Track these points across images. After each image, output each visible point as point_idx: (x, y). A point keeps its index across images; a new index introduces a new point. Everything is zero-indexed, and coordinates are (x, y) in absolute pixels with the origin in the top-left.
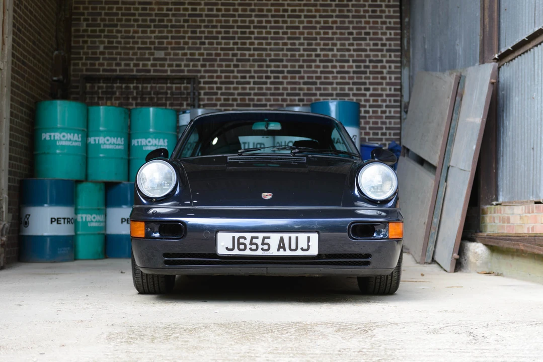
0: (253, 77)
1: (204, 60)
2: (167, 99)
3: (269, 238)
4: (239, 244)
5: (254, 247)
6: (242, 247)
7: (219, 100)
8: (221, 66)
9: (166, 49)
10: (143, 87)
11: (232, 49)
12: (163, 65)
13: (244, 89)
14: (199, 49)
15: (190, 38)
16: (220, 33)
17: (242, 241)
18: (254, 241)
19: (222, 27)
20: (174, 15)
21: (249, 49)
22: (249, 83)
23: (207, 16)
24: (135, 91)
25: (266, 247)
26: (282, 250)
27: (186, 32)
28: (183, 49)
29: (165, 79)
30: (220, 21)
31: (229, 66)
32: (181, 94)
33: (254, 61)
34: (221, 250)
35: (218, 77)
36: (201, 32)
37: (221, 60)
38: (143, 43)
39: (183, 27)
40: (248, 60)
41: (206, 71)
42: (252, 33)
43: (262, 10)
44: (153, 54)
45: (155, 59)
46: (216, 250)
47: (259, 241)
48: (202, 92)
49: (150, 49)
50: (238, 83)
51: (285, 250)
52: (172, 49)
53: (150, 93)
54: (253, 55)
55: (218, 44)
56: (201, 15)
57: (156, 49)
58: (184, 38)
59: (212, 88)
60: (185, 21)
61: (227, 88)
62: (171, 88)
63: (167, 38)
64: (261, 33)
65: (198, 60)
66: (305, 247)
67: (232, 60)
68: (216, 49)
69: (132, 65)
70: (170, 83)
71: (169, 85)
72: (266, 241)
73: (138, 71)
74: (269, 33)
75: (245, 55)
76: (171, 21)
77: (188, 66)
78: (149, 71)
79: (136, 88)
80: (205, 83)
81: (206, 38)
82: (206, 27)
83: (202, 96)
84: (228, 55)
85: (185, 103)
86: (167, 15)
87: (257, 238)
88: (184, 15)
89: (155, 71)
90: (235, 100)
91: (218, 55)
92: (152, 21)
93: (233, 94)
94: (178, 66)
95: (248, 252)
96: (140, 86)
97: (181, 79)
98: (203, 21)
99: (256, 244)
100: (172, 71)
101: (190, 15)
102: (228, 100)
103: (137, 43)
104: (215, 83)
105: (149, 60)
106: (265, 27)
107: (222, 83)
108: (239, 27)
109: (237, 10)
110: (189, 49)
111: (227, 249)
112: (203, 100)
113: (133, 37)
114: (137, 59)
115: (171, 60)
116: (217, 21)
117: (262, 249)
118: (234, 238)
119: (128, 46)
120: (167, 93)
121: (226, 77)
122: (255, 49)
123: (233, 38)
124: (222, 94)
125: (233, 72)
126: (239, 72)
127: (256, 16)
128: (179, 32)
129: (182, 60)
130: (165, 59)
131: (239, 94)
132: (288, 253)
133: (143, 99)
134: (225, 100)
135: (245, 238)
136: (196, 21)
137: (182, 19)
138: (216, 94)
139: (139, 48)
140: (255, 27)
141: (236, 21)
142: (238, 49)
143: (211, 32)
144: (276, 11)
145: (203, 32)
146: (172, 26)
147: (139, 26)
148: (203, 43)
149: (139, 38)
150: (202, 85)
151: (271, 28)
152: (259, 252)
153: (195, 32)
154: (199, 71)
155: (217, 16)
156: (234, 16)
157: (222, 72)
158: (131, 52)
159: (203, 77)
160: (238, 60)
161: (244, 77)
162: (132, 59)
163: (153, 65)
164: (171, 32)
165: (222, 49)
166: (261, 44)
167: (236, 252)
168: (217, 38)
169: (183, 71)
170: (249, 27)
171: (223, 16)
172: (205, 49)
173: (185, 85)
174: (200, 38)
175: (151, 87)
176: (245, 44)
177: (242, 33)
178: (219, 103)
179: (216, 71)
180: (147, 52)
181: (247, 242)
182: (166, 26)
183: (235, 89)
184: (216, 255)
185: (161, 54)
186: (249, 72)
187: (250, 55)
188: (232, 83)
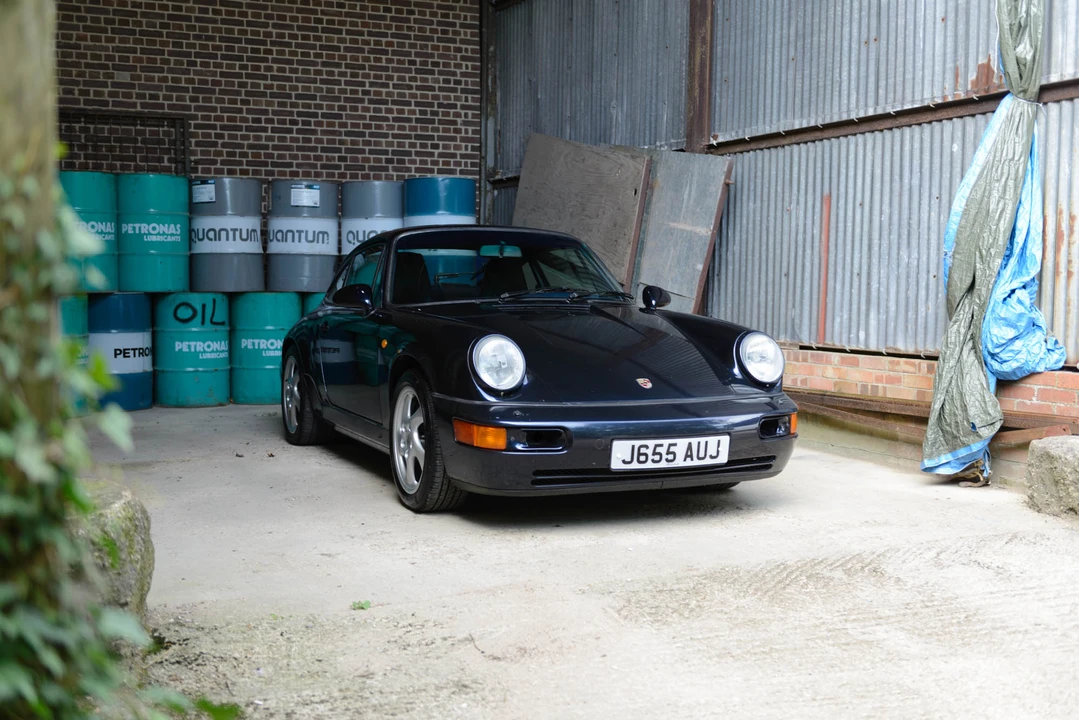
0: (271, 121)
1: (195, 90)
2: (136, 150)
3: (675, 445)
4: (639, 454)
5: (657, 458)
6: (642, 458)
7: (219, 154)
8: (222, 101)
9: (134, 68)
10: (95, 129)
11: (239, 76)
12: (129, 96)
13: (258, 138)
14: (187, 72)
15: (171, 53)
16: (219, 48)
17: (643, 450)
18: (658, 450)
19: (222, 39)
20: (144, 15)
21: (265, 78)
22: (265, 130)
23: (198, 19)
24: (83, 135)
25: (671, 457)
26: (689, 459)
27: (166, 44)
28: (162, 70)
29: (133, 119)
30: (219, 30)
31: (234, 102)
32: (160, 142)
33: (273, 95)
34: (616, 464)
35: (217, 118)
36: (190, 46)
37: (222, 92)
38: (94, 57)
39: (160, 35)
40: (264, 94)
41: (198, 108)
42: (269, 52)
43: (283, 18)
44: (111, 76)
45: (115, 85)
46: (609, 464)
47: (663, 450)
48: (193, 140)
49: (106, 67)
50: (248, 129)
51: (692, 460)
52: (143, 69)
53: (108, 140)
54: (270, 87)
55: (217, 65)
56: (188, 19)
57: (115, 67)
58: (162, 52)
59: (209, 135)
60: (163, 26)
61: (231, 137)
62: (143, 133)
63: (134, 51)
64: (282, 53)
65: (186, 90)
66: (715, 454)
67: (238, 93)
68: (214, 74)
69: (76, 92)
70: (141, 125)
71: (139, 127)
72: (672, 449)
73: (86, 102)
74: (294, 54)
75: (258, 86)
76: (139, 24)
77: (169, 98)
78: (106, 103)
79: (85, 130)
80: (197, 126)
81: (197, 55)
82: (197, 37)
83: (193, 148)
84: (233, 84)
85: (166, 157)
86: (134, 14)
87: (661, 445)
88: (162, 16)
89: (115, 104)
90: (244, 155)
91: (216, 83)
92: (108, 21)
93: (241, 146)
94: (152, 97)
95: (649, 465)
96: (92, 126)
97: (159, 120)
98: (193, 28)
99: (660, 454)
100: (143, 105)
101: (171, 17)
102: (233, 154)
103: (84, 56)
104: (214, 127)
105: (105, 85)
106: (289, 45)
107: (223, 128)
108: (248, 41)
109: (245, 15)
110: (171, 71)
111: (624, 462)
112: (194, 153)
113: (78, 47)
114: (86, 83)
115: (141, 87)
116: (215, 30)
117: (667, 460)
118: (633, 447)
119: (69, 60)
120: (136, 141)
121: (230, 119)
122: (274, 78)
123: (240, 58)
124: (224, 145)
125: (240, 111)
126: (249, 111)
127: (275, 26)
128: (154, 43)
129: (159, 88)
130: (132, 86)
131: (251, 147)
132: (696, 463)
133: (96, 148)
134: (229, 154)
135: (647, 447)
136: (180, 27)
137: (158, 21)
138: (215, 144)
139: (88, 65)
140: (273, 43)
141: (245, 32)
142: (248, 76)
143: (205, 47)
144: (305, 20)
145: (193, 46)
146: (142, 33)
147: (86, 28)
148: (194, 64)
149: (87, 48)
150: (192, 130)
151: (298, 46)
152: (663, 465)
153: (180, 45)
154: (188, 108)
155: (215, 21)
156: (240, 23)
157: (224, 110)
158: (74, 71)
159: (195, 117)
160: (248, 93)
161: (258, 121)
162: (77, 83)
163: (111, 94)
164: (141, 42)
165: (223, 74)
166: (282, 70)
167: (635, 466)
168: (215, 57)
169: (162, 106)
170: (264, 43)
171: (224, 21)
172: (196, 73)
173: (166, 128)
174: (188, 55)
175: (111, 131)
176: (258, 68)
177: (254, 51)
178: (219, 159)
179: (214, 109)
180: (102, 71)
181: (649, 452)
182: (133, 32)
183: (244, 137)
184: (608, 470)
185: (124, 77)
186: (265, 112)
187: (266, 87)
188: (239, 128)
